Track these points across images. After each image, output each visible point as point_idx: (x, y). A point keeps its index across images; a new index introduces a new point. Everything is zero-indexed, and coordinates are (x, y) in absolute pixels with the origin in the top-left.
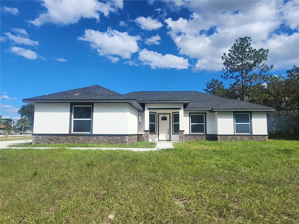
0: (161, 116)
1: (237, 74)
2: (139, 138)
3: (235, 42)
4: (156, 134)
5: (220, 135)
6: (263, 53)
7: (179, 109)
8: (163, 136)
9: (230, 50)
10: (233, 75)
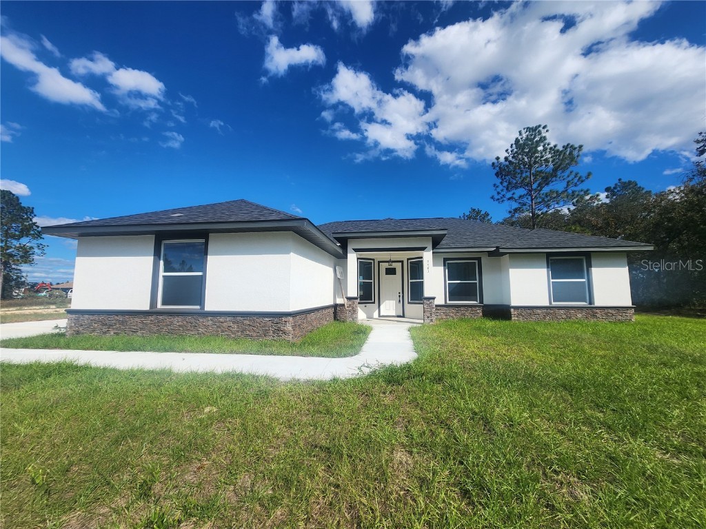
0: (384, 266)
1: (521, 191)
2: (339, 313)
3: (517, 135)
4: (374, 303)
5: (516, 308)
6: (571, 153)
7: (423, 249)
8: (389, 306)
9: (507, 151)
10: (513, 194)
